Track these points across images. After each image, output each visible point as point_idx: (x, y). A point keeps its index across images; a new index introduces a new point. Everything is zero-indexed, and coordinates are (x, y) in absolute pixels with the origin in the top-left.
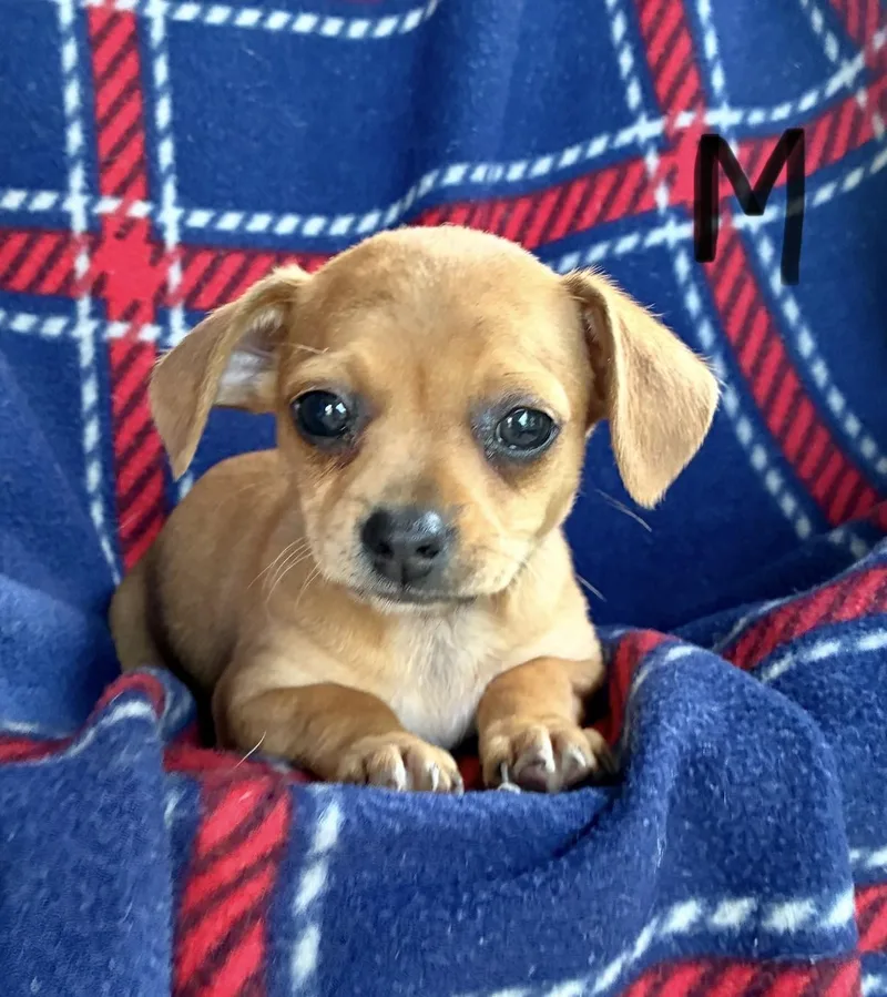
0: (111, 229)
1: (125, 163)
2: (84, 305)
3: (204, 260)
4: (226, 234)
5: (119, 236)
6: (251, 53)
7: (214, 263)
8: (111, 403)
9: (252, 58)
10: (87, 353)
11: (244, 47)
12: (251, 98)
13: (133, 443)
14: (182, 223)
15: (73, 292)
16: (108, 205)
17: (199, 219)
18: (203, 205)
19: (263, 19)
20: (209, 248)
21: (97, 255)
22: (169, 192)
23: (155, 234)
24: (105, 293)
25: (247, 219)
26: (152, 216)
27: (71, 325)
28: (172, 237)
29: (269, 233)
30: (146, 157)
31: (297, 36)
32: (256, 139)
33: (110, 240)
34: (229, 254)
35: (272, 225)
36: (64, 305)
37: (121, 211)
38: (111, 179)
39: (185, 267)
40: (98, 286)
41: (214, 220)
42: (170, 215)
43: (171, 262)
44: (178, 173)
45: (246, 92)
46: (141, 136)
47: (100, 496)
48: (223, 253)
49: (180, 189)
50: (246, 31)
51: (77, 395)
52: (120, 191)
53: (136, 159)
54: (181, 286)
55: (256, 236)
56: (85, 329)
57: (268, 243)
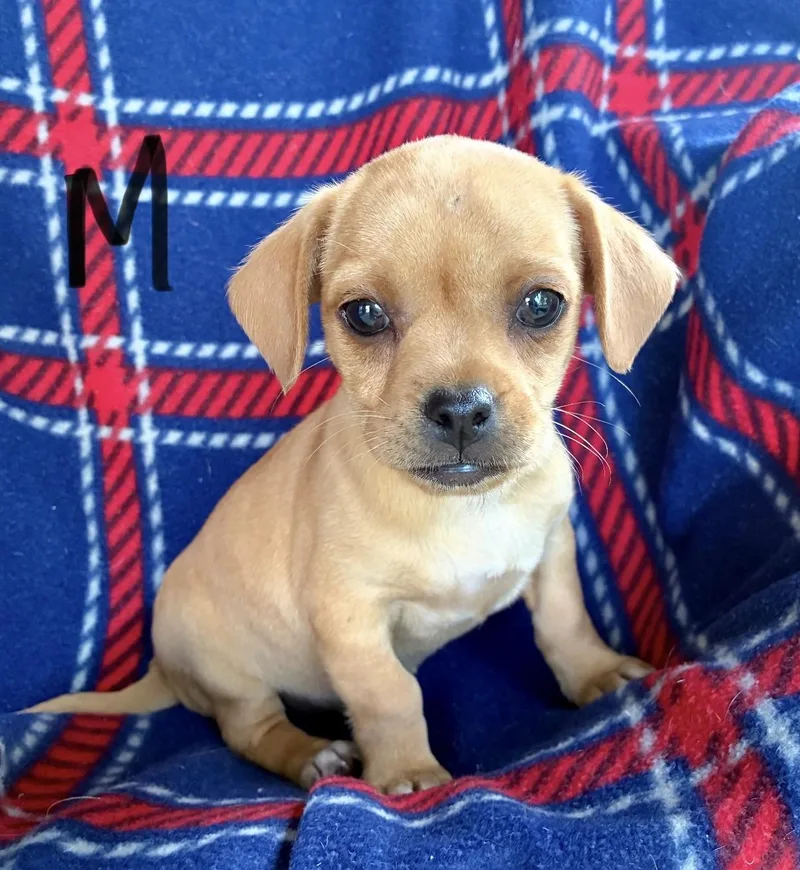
0: (93, 359)
1: (100, 309)
2: (83, 414)
3: (166, 378)
4: (180, 359)
5: (99, 364)
6: (196, 224)
7: (173, 380)
8: (103, 484)
9: (197, 228)
10: (86, 448)
11: (189, 219)
12: (197, 258)
13: (119, 512)
14: (148, 351)
15: (75, 405)
16: (90, 341)
17: (161, 348)
18: (163, 338)
19: (205, 198)
20: (170, 369)
21: (88, 378)
22: (137, 328)
23: (127, 360)
24: (96, 405)
25: (198, 348)
26: (124, 347)
27: (75, 427)
28: (140, 362)
29: (216, 358)
30: (118, 303)
31: (232, 210)
32: (202, 288)
33: (93, 368)
34: (185, 373)
35: (217, 353)
36: (69, 413)
37: (100, 345)
38: (91, 321)
39: (151, 384)
40: (90, 402)
41: (172, 349)
42: (138, 346)
43: (139, 381)
44: (143, 315)
45: (193, 254)
46: (113, 288)
47: (98, 545)
48: (180, 373)
49: (145, 326)
50: (192, 208)
51: (77, 476)
52: (98, 330)
53: (109, 305)
54: (149, 398)
55: (205, 361)
56: (84, 431)
57: (215, 365)
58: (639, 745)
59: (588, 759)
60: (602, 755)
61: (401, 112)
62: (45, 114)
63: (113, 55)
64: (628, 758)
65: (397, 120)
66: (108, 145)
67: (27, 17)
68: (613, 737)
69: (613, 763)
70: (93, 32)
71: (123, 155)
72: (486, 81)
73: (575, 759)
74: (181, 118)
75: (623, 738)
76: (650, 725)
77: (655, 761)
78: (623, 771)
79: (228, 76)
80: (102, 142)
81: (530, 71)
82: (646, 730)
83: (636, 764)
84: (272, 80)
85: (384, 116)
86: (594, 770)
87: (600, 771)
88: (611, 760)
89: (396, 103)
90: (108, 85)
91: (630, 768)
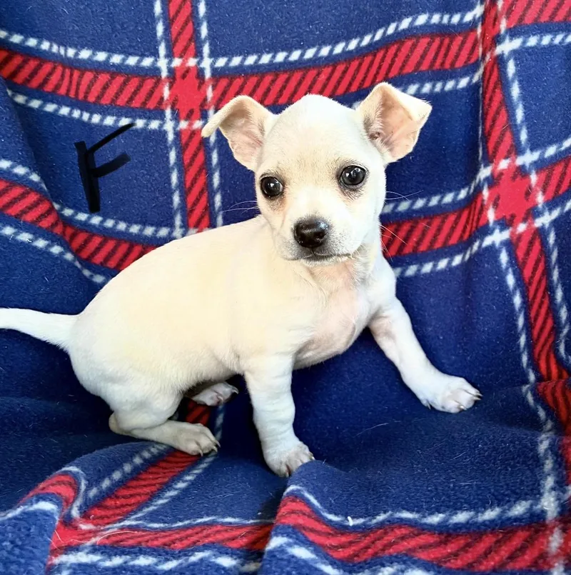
58: (548, 542)
59: (505, 542)
60: (517, 541)
61: (399, 50)
62: (168, 77)
63: (210, 28)
64: (536, 553)
65: (396, 55)
66: (205, 92)
67: (158, 9)
68: (530, 527)
69: (524, 554)
70: (198, 13)
71: (213, 98)
72: (469, 17)
73: (494, 539)
74: (251, 67)
75: (537, 531)
76: (560, 526)
77: (556, 564)
78: (529, 564)
79: (281, 33)
80: (201, 91)
81: (497, 11)
82: (556, 529)
83: (541, 561)
84: (311, 32)
85: (387, 51)
86: (507, 555)
87: (512, 557)
88: (522, 549)
89: (396, 42)
90: (206, 49)
91: (535, 563)
